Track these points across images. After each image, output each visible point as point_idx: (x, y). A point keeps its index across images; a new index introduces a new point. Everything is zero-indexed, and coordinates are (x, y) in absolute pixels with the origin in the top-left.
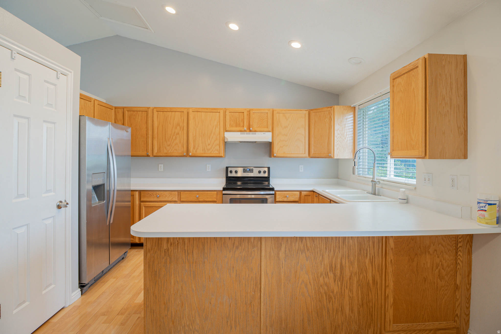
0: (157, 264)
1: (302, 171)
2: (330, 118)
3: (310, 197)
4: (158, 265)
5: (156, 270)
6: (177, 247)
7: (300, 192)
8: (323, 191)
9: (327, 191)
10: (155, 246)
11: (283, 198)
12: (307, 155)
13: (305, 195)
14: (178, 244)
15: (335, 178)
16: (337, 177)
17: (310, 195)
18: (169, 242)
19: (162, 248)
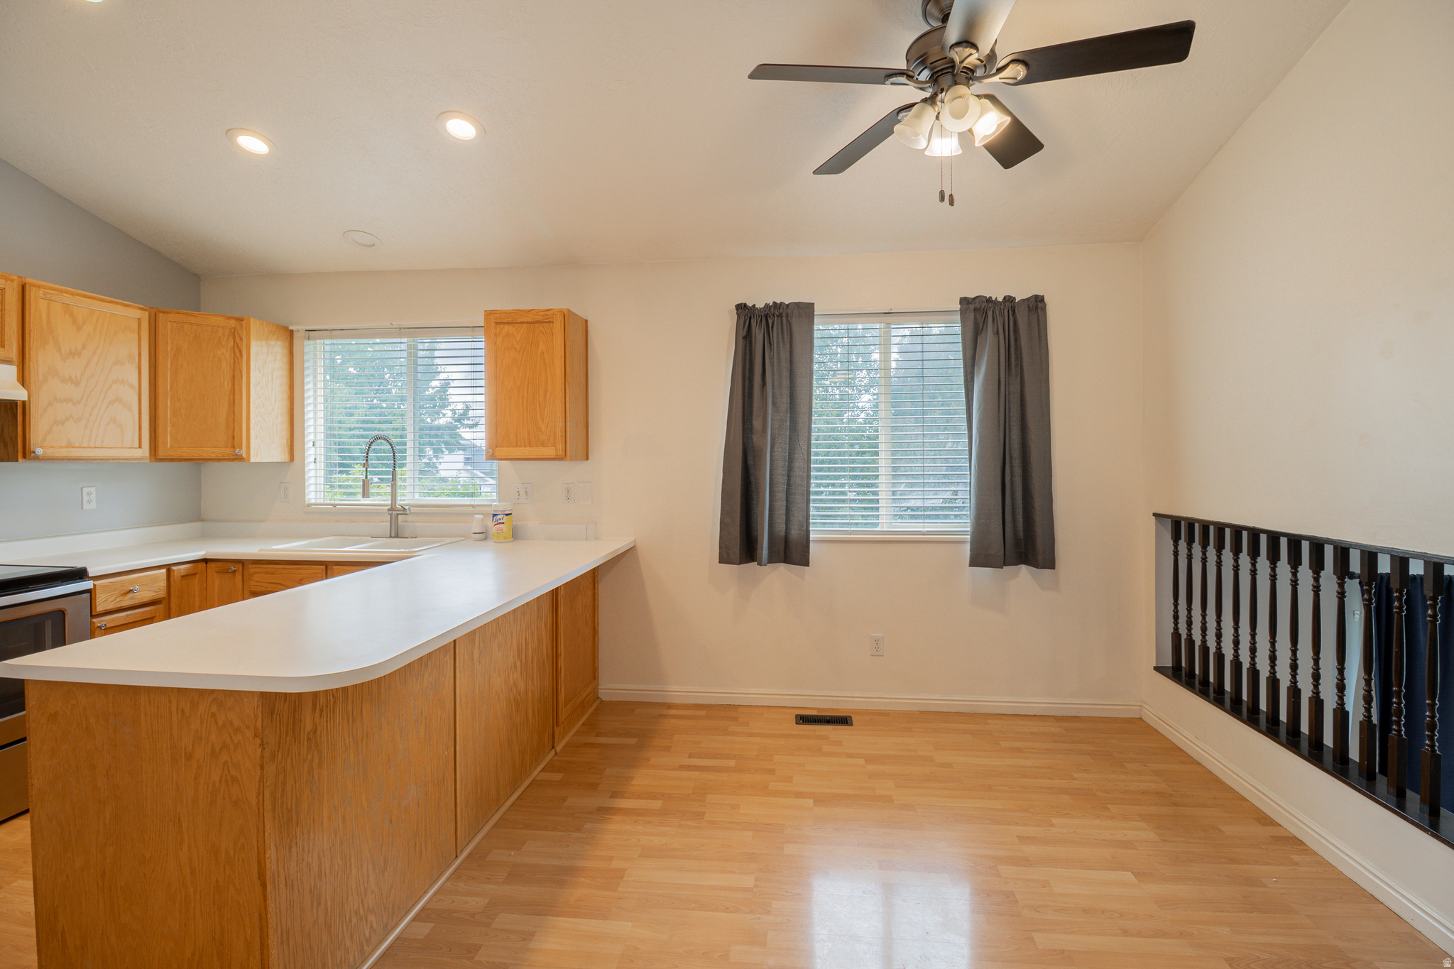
0: (292, 786)
1: (93, 506)
2: (237, 350)
3: (196, 580)
4: (294, 788)
5: (289, 807)
6: (334, 713)
7: (168, 567)
8: (260, 550)
9: (274, 547)
10: (287, 734)
11: (118, 600)
12: (145, 451)
13: (182, 576)
14: (334, 703)
15: (191, 521)
16: (197, 517)
17: (195, 574)
18: (318, 707)
19: (302, 731)
